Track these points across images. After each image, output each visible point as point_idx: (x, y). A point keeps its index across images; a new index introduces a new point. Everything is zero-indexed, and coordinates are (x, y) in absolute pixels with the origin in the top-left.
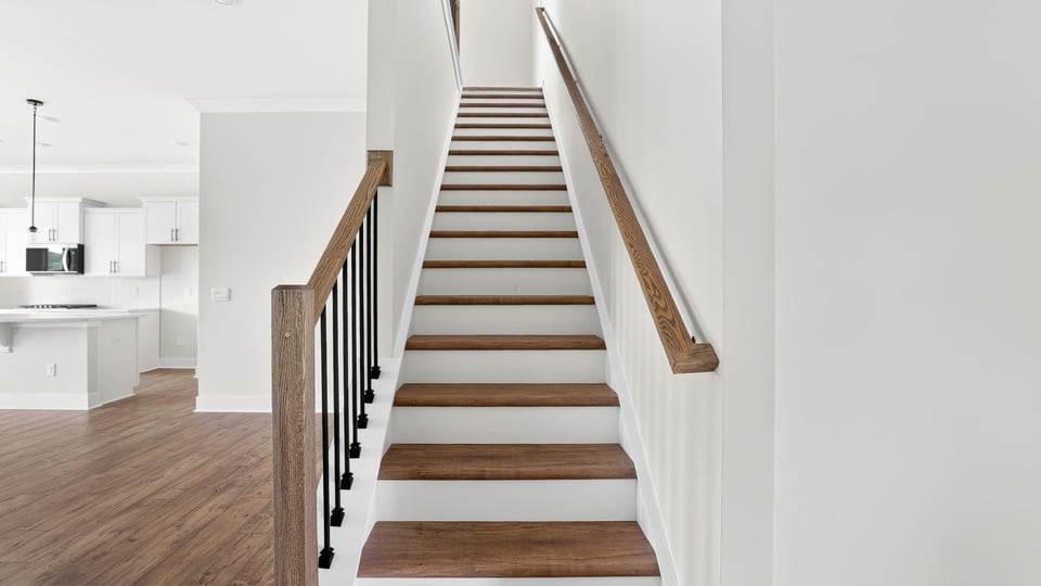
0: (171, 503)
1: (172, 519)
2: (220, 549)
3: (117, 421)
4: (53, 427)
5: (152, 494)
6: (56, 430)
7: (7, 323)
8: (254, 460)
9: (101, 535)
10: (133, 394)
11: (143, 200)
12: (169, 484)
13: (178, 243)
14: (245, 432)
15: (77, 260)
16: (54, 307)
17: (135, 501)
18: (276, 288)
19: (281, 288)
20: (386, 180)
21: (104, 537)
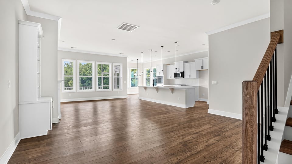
0: (205, 135)
1: (205, 139)
2: (218, 152)
3: (191, 112)
4: (180, 111)
5: (200, 131)
6: (181, 111)
7: (172, 88)
8: (225, 130)
9: (190, 137)
10: (194, 106)
11: (195, 60)
12: (204, 130)
13: (203, 69)
14: (222, 121)
15: (183, 75)
16: (179, 85)
17: (196, 132)
18: (243, 82)
19: (245, 82)
20: (281, 41)
21: (191, 138)
